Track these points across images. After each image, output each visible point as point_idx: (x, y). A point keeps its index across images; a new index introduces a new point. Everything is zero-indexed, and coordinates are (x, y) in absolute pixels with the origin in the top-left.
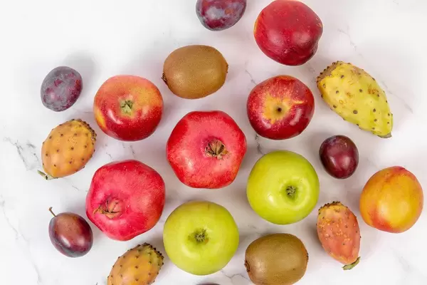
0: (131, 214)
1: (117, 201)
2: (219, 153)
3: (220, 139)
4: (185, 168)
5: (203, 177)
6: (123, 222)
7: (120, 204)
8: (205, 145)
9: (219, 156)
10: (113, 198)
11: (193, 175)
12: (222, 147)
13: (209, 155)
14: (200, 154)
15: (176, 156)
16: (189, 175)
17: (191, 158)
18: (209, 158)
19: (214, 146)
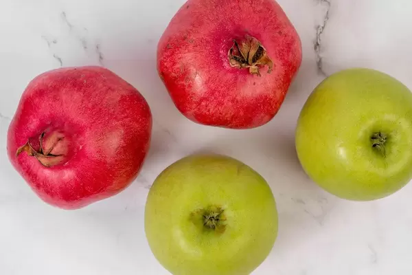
0: (84, 162)
1: (61, 135)
2: (254, 61)
3: (258, 36)
4: (190, 86)
5: (220, 104)
6: (68, 174)
7: (65, 142)
8: (229, 44)
9: (253, 68)
10: (54, 129)
11: (202, 99)
12: (260, 51)
13: (234, 64)
14: (218, 62)
15: (174, 64)
16: (195, 99)
17: (201, 68)
18: (234, 71)
19: (244, 48)
